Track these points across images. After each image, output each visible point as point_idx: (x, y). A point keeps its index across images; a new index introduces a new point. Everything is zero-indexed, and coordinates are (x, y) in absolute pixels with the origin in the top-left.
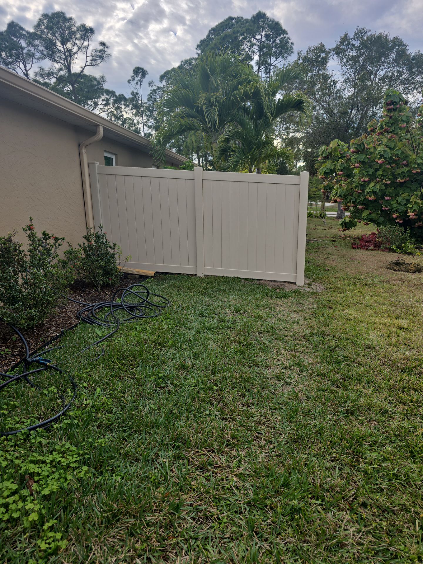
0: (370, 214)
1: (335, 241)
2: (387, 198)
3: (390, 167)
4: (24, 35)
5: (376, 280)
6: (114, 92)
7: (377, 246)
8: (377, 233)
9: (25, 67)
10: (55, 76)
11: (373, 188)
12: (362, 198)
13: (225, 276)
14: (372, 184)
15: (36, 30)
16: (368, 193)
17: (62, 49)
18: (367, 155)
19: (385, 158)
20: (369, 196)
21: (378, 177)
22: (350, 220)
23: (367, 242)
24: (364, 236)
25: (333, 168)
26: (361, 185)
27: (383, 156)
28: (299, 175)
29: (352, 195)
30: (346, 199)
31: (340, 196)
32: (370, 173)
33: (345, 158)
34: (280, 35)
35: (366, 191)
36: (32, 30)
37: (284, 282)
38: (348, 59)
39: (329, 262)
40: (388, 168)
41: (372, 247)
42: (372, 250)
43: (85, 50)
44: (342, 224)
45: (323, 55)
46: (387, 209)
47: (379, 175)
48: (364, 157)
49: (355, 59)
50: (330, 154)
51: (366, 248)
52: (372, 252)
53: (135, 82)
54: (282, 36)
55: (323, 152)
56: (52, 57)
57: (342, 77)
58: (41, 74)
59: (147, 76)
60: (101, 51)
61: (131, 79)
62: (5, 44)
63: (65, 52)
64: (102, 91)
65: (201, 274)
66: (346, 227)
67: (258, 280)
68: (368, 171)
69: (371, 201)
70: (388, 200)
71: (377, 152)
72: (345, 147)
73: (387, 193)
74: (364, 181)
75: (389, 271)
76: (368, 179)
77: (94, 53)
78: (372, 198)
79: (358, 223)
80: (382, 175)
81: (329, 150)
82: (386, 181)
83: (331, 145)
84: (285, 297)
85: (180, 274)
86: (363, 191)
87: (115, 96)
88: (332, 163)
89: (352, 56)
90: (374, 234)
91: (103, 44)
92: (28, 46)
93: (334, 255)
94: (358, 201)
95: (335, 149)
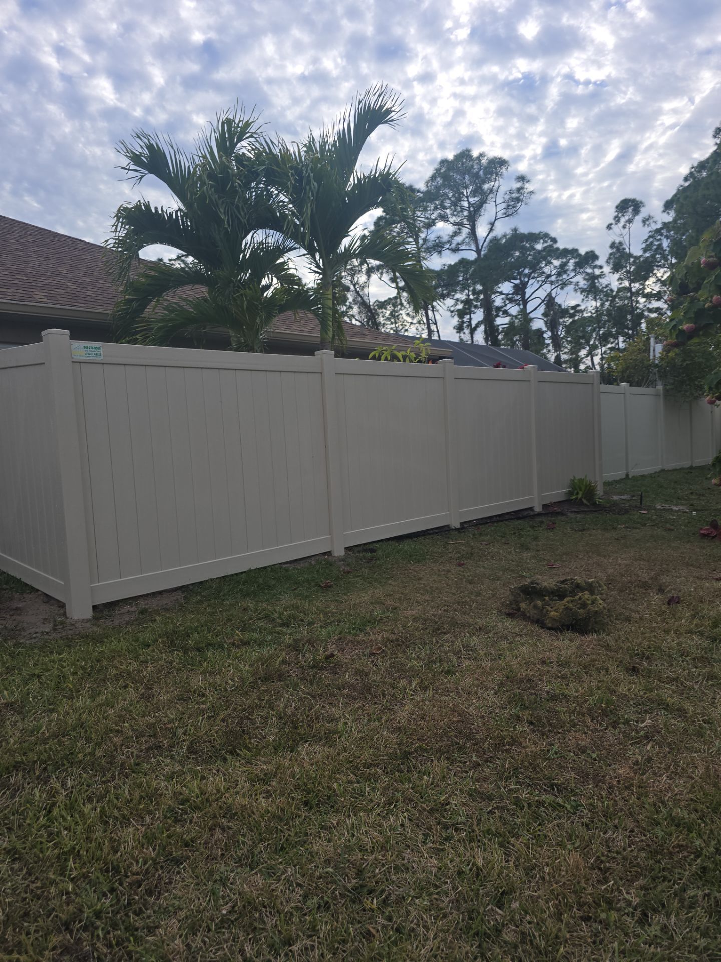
6: (577, 250)
43: (493, 196)
53: (621, 225)
59: (642, 210)
60: (519, 190)
61: (613, 222)
77: (507, 197)
87: (580, 255)
91: (522, 179)
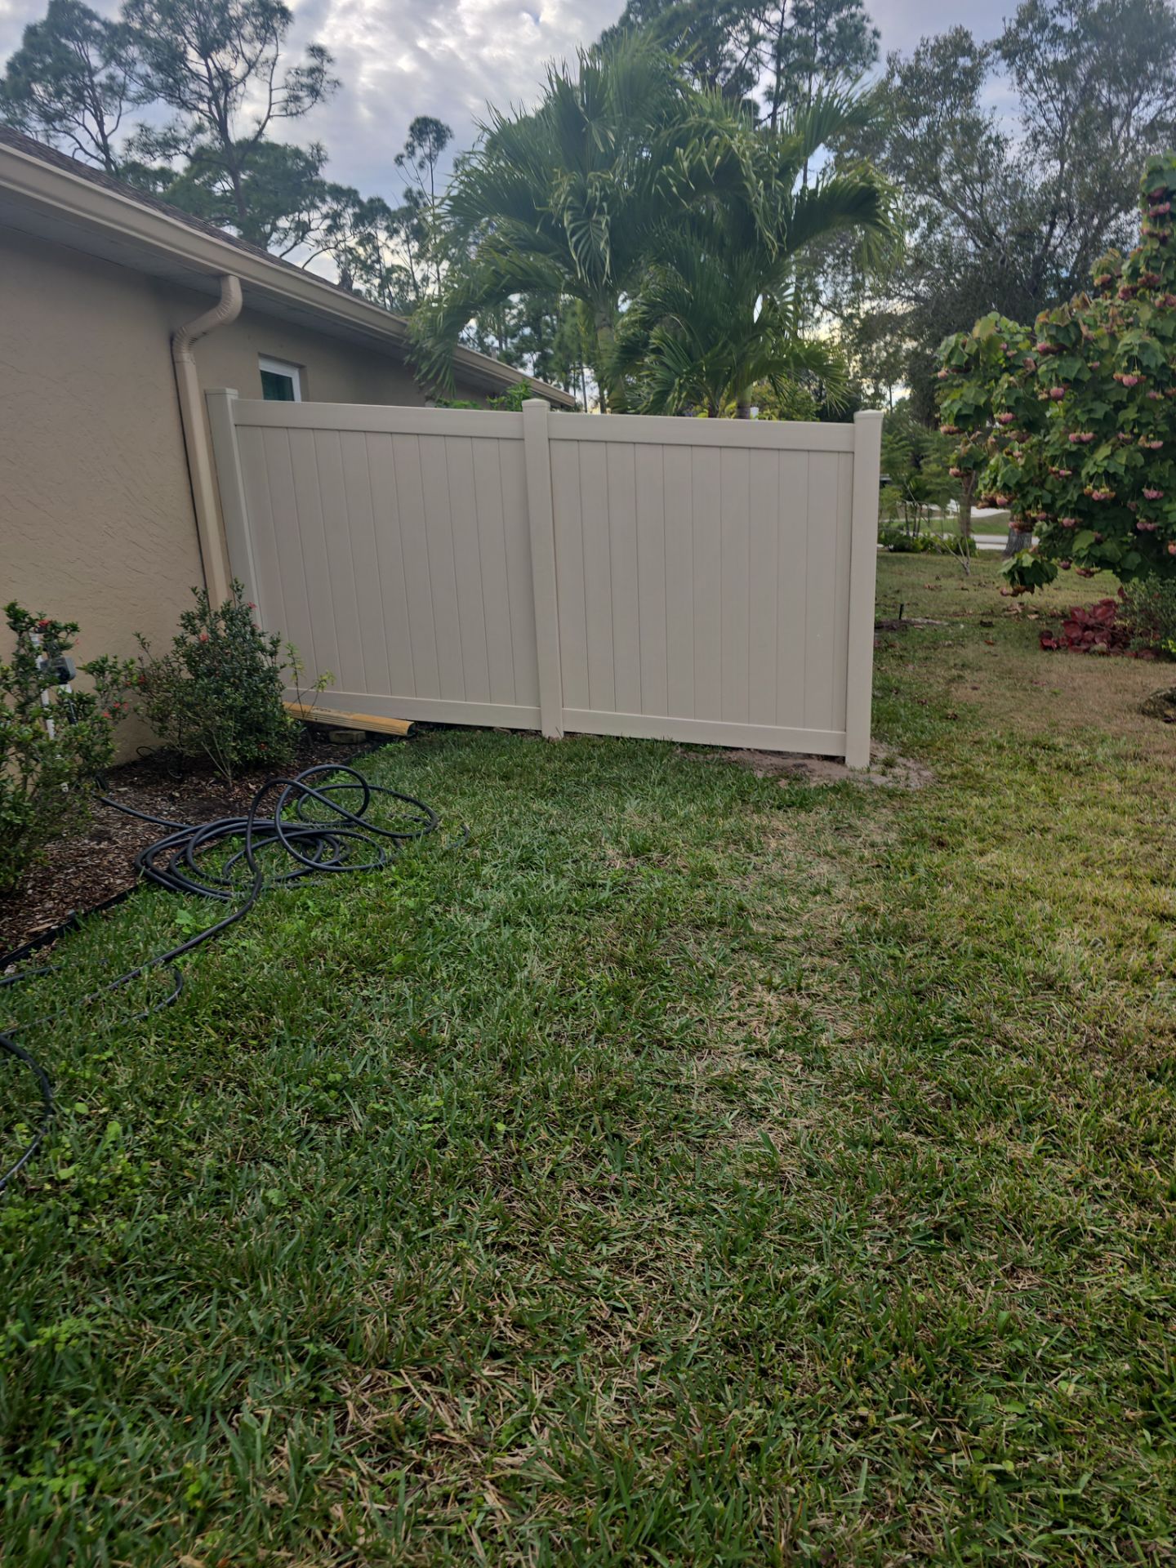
0: (1099, 542)
1: (989, 625)
2: (1151, 493)
3: (1160, 396)
4: (98, 33)
5: (1102, 752)
6: (355, 192)
7: (1118, 642)
8: (1118, 599)
9: (101, 124)
10: (183, 148)
11: (1105, 463)
12: (1073, 494)
13: (626, 735)
14: (1104, 451)
15: (127, 15)
16: (1091, 478)
17: (203, 71)
18: (1087, 359)
19: (1145, 370)
20: (1095, 487)
21: (1122, 429)
22: (1035, 563)
23: (1087, 628)
24: (1077, 609)
25: (982, 401)
26: (1069, 454)
27: (1139, 363)
28: (851, 421)
29: (1041, 485)
30: (1024, 496)
31: (1006, 486)
32: (1099, 415)
33: (1021, 372)
34: (839, 10)
35: (1084, 473)
36: (116, 18)
37: (809, 756)
38: (1042, 74)
39: (961, 693)
40: (1154, 399)
41: (1101, 646)
42: (1102, 654)
43: (266, 70)
44: (1010, 573)
45: (965, 62)
46: (1150, 526)
47: (1126, 422)
48: (1078, 365)
49: (1063, 72)
50: (974, 358)
51: (1084, 647)
52: (1102, 660)
53: (417, 160)
54: (845, 13)
55: (952, 353)
56: (174, 93)
57: (1021, 126)
58: (145, 144)
59: (449, 142)
60: (312, 71)
61: (405, 153)
62: (42, 61)
63: (210, 78)
64: (322, 191)
65: (553, 730)
66: (1022, 582)
67: (725, 748)
68: (1090, 411)
69: (1099, 502)
70: (1153, 500)
71: (1120, 349)
72: (1019, 338)
73: (1152, 477)
74: (1080, 442)
75: (1148, 721)
76: (1090, 435)
77: (292, 80)
78: (1103, 492)
79: (1060, 572)
80: (1136, 422)
81: (971, 348)
82: (1148, 439)
83: (977, 331)
84: (801, 806)
85: (490, 729)
86: (1076, 472)
87: (360, 203)
88: (981, 386)
89: (1055, 61)
90: (1108, 604)
91: (317, 51)
92: (107, 64)
93: (980, 669)
94: (1059, 503)
95: (990, 344)
